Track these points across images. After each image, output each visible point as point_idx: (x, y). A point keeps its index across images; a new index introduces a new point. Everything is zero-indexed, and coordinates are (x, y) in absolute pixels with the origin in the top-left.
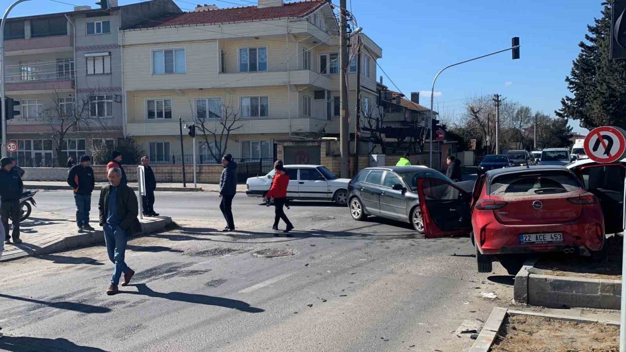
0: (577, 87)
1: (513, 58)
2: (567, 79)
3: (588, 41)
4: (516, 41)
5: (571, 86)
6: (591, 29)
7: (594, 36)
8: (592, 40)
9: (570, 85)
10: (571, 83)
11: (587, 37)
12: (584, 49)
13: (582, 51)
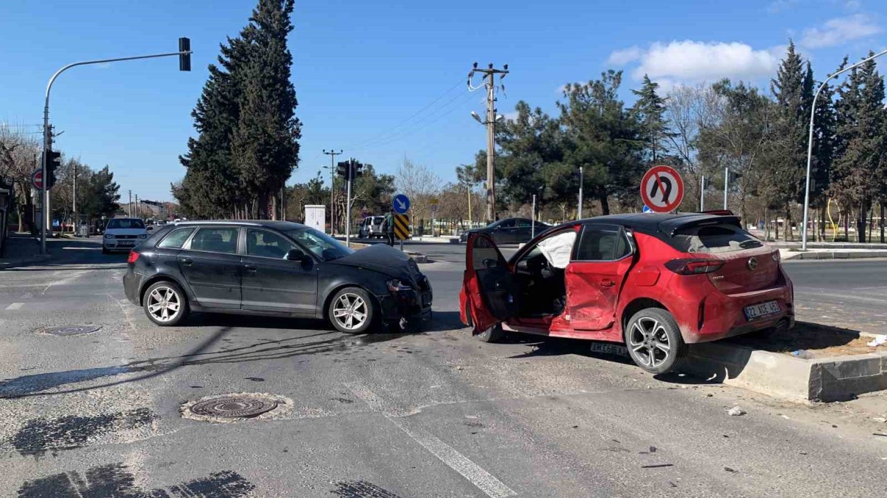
0: (205, 127)
1: (181, 70)
2: (194, 114)
3: (222, 65)
4: (185, 44)
5: (199, 124)
6: (225, 51)
7: (228, 60)
8: (227, 64)
9: (197, 122)
10: (199, 120)
11: (221, 61)
12: (213, 76)
13: (211, 78)
